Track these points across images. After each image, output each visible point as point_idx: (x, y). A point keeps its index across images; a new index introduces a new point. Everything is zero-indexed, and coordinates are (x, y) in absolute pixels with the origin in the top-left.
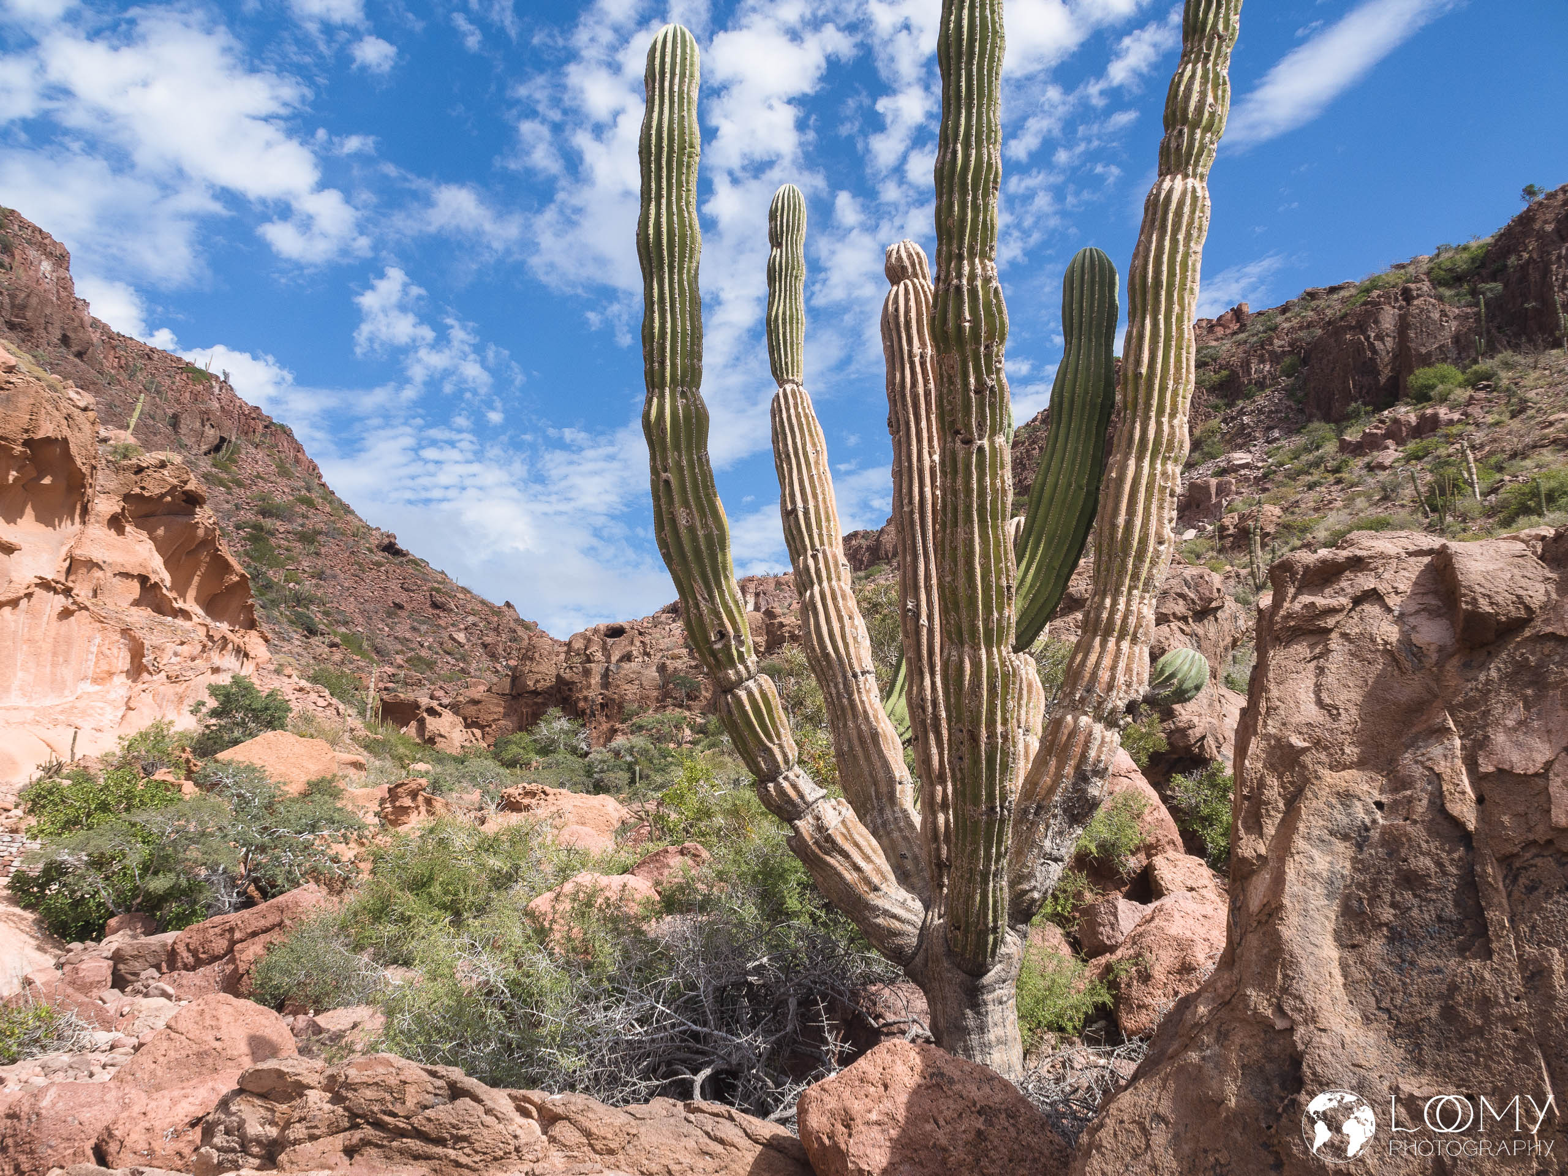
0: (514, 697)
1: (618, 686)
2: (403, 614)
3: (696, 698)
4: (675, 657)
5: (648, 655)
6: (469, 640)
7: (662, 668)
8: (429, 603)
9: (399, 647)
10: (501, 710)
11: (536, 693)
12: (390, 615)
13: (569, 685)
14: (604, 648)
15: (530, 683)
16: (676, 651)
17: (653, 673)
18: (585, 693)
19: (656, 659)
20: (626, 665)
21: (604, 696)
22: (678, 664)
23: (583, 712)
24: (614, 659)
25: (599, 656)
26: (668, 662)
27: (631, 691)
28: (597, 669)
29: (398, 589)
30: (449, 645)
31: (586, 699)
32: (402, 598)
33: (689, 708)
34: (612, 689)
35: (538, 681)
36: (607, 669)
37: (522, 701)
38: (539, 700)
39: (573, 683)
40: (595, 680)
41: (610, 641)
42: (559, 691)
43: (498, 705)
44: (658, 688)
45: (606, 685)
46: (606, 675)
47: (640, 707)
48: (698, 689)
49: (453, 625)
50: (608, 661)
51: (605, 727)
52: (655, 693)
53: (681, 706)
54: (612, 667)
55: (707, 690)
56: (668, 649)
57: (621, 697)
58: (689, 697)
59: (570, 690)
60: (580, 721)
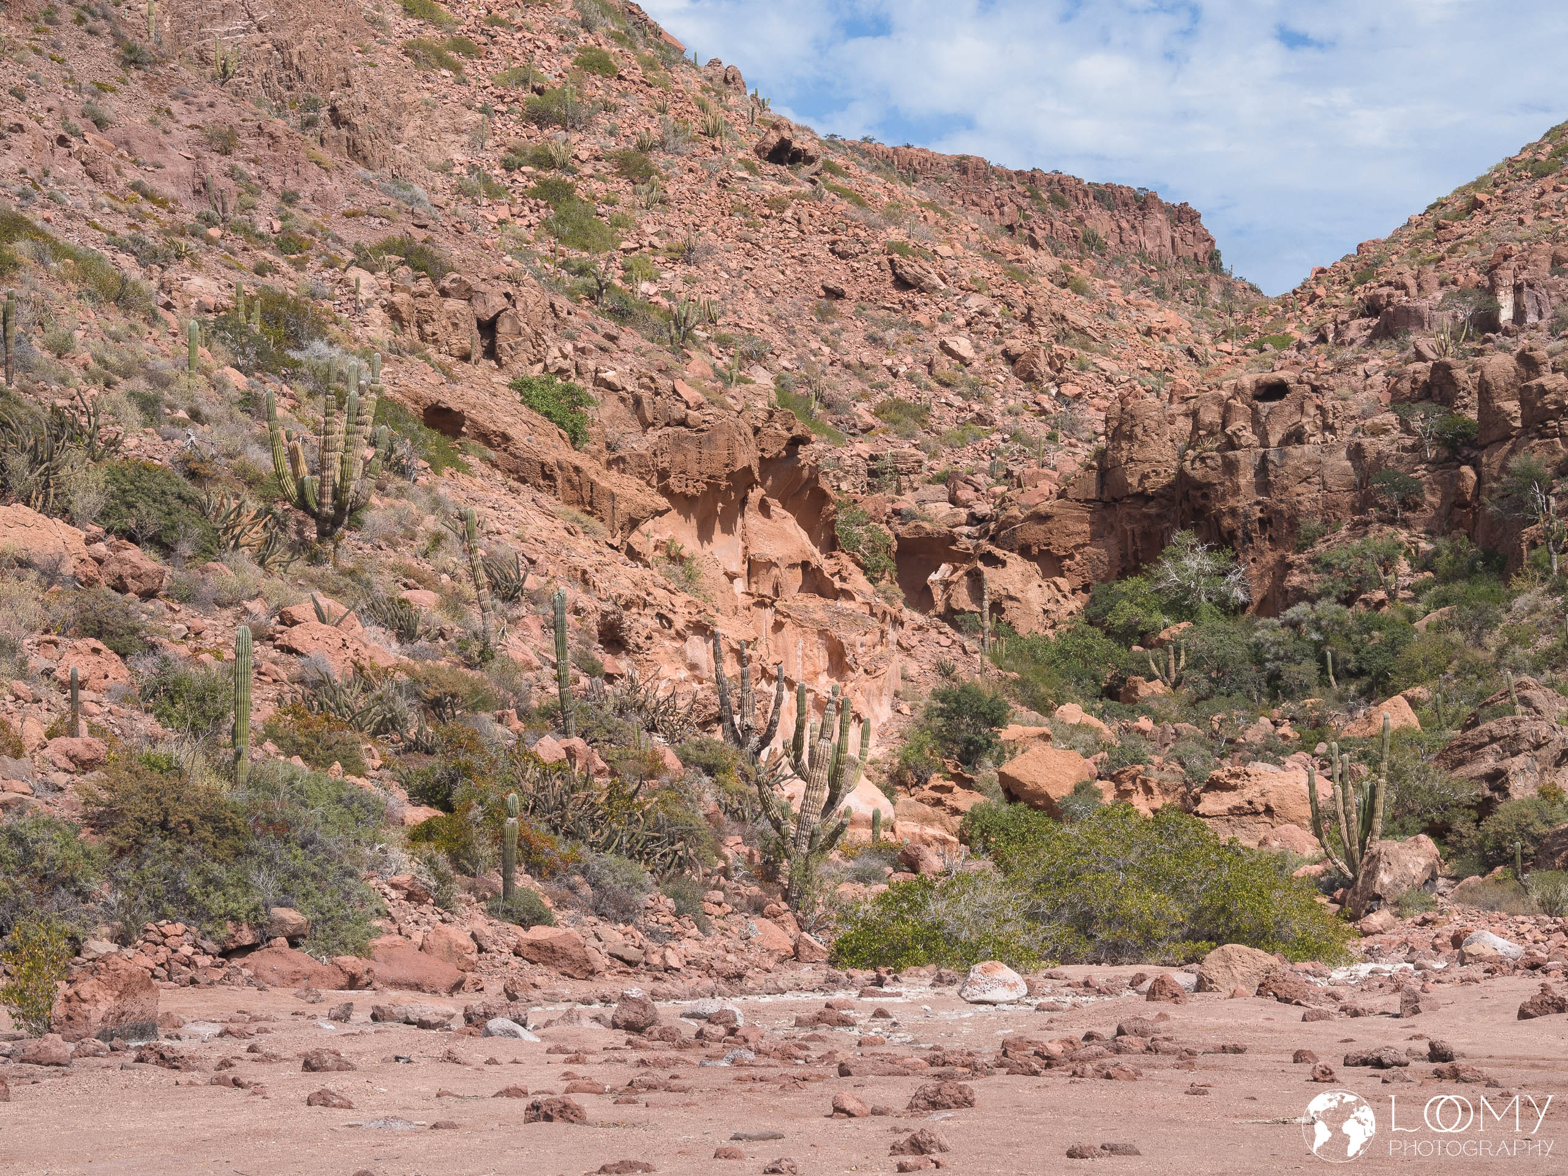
0: (1106, 505)
1: (1285, 489)
2: (845, 307)
3: (1415, 507)
4: (1378, 431)
5: (1331, 429)
6: (977, 348)
7: (1356, 453)
8: (889, 278)
9: (856, 386)
10: (1086, 527)
11: (1143, 497)
12: (824, 315)
13: (1204, 488)
14: (1255, 420)
15: (1133, 480)
16: (1379, 419)
17: (1341, 462)
18: (1232, 502)
19: (1346, 435)
20: (1295, 451)
21: (1264, 508)
22: (1382, 444)
23: (1232, 533)
24: (1274, 439)
25: (1248, 436)
26: (1366, 441)
27: (1307, 496)
28: (1246, 459)
29: (824, 255)
30: (945, 367)
31: (1233, 512)
32: (837, 274)
33: (1406, 524)
34: (1276, 495)
35: (1145, 476)
36: (1264, 458)
37: (1122, 511)
38: (1152, 510)
39: (1210, 485)
40: (1246, 478)
41: (1264, 407)
42: (1186, 496)
43: (1081, 520)
44: (1354, 487)
45: (1264, 485)
46: (1263, 467)
47: (1326, 522)
48: (1419, 491)
49: (942, 319)
50: (1265, 444)
51: (1270, 558)
52: (1348, 498)
53: (1392, 522)
54: (1273, 456)
55: (1433, 492)
56: (1364, 415)
57: (1293, 506)
58: (1406, 506)
59: (1205, 496)
60: (1229, 552)
